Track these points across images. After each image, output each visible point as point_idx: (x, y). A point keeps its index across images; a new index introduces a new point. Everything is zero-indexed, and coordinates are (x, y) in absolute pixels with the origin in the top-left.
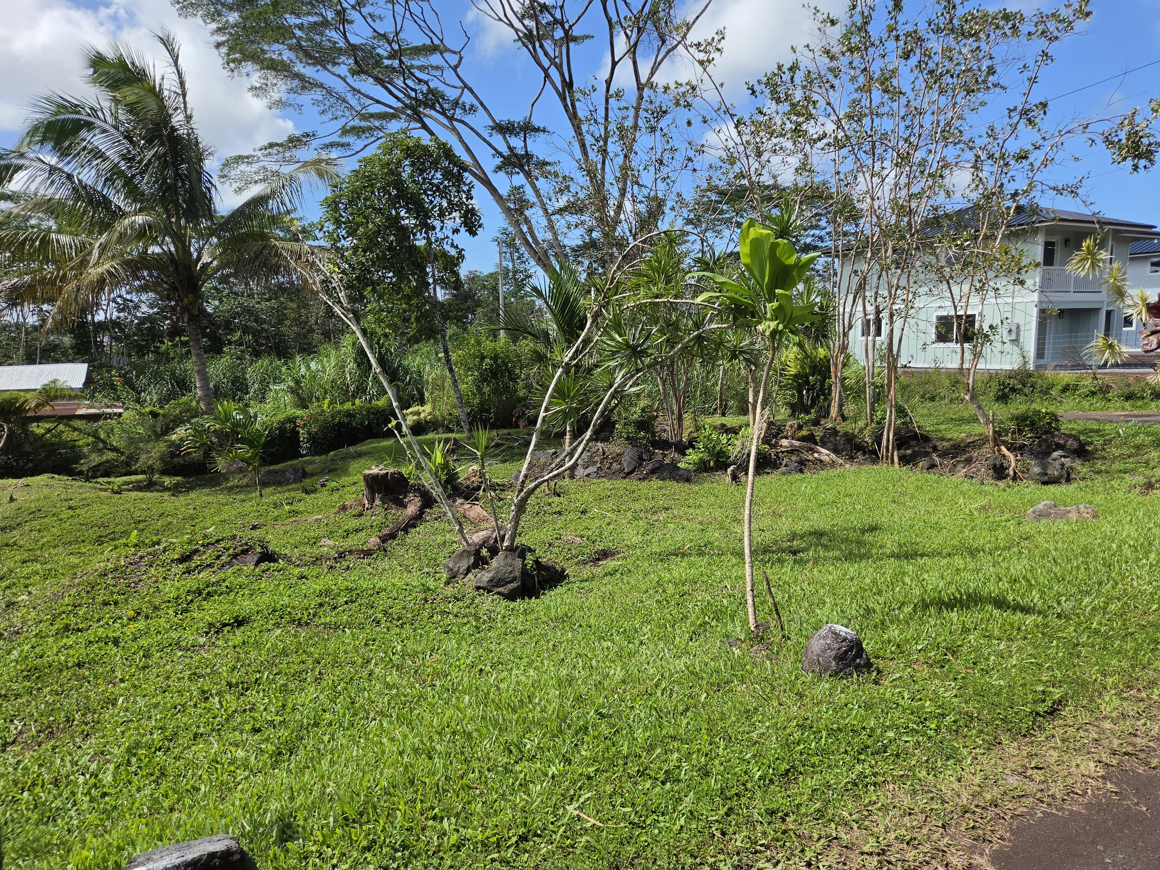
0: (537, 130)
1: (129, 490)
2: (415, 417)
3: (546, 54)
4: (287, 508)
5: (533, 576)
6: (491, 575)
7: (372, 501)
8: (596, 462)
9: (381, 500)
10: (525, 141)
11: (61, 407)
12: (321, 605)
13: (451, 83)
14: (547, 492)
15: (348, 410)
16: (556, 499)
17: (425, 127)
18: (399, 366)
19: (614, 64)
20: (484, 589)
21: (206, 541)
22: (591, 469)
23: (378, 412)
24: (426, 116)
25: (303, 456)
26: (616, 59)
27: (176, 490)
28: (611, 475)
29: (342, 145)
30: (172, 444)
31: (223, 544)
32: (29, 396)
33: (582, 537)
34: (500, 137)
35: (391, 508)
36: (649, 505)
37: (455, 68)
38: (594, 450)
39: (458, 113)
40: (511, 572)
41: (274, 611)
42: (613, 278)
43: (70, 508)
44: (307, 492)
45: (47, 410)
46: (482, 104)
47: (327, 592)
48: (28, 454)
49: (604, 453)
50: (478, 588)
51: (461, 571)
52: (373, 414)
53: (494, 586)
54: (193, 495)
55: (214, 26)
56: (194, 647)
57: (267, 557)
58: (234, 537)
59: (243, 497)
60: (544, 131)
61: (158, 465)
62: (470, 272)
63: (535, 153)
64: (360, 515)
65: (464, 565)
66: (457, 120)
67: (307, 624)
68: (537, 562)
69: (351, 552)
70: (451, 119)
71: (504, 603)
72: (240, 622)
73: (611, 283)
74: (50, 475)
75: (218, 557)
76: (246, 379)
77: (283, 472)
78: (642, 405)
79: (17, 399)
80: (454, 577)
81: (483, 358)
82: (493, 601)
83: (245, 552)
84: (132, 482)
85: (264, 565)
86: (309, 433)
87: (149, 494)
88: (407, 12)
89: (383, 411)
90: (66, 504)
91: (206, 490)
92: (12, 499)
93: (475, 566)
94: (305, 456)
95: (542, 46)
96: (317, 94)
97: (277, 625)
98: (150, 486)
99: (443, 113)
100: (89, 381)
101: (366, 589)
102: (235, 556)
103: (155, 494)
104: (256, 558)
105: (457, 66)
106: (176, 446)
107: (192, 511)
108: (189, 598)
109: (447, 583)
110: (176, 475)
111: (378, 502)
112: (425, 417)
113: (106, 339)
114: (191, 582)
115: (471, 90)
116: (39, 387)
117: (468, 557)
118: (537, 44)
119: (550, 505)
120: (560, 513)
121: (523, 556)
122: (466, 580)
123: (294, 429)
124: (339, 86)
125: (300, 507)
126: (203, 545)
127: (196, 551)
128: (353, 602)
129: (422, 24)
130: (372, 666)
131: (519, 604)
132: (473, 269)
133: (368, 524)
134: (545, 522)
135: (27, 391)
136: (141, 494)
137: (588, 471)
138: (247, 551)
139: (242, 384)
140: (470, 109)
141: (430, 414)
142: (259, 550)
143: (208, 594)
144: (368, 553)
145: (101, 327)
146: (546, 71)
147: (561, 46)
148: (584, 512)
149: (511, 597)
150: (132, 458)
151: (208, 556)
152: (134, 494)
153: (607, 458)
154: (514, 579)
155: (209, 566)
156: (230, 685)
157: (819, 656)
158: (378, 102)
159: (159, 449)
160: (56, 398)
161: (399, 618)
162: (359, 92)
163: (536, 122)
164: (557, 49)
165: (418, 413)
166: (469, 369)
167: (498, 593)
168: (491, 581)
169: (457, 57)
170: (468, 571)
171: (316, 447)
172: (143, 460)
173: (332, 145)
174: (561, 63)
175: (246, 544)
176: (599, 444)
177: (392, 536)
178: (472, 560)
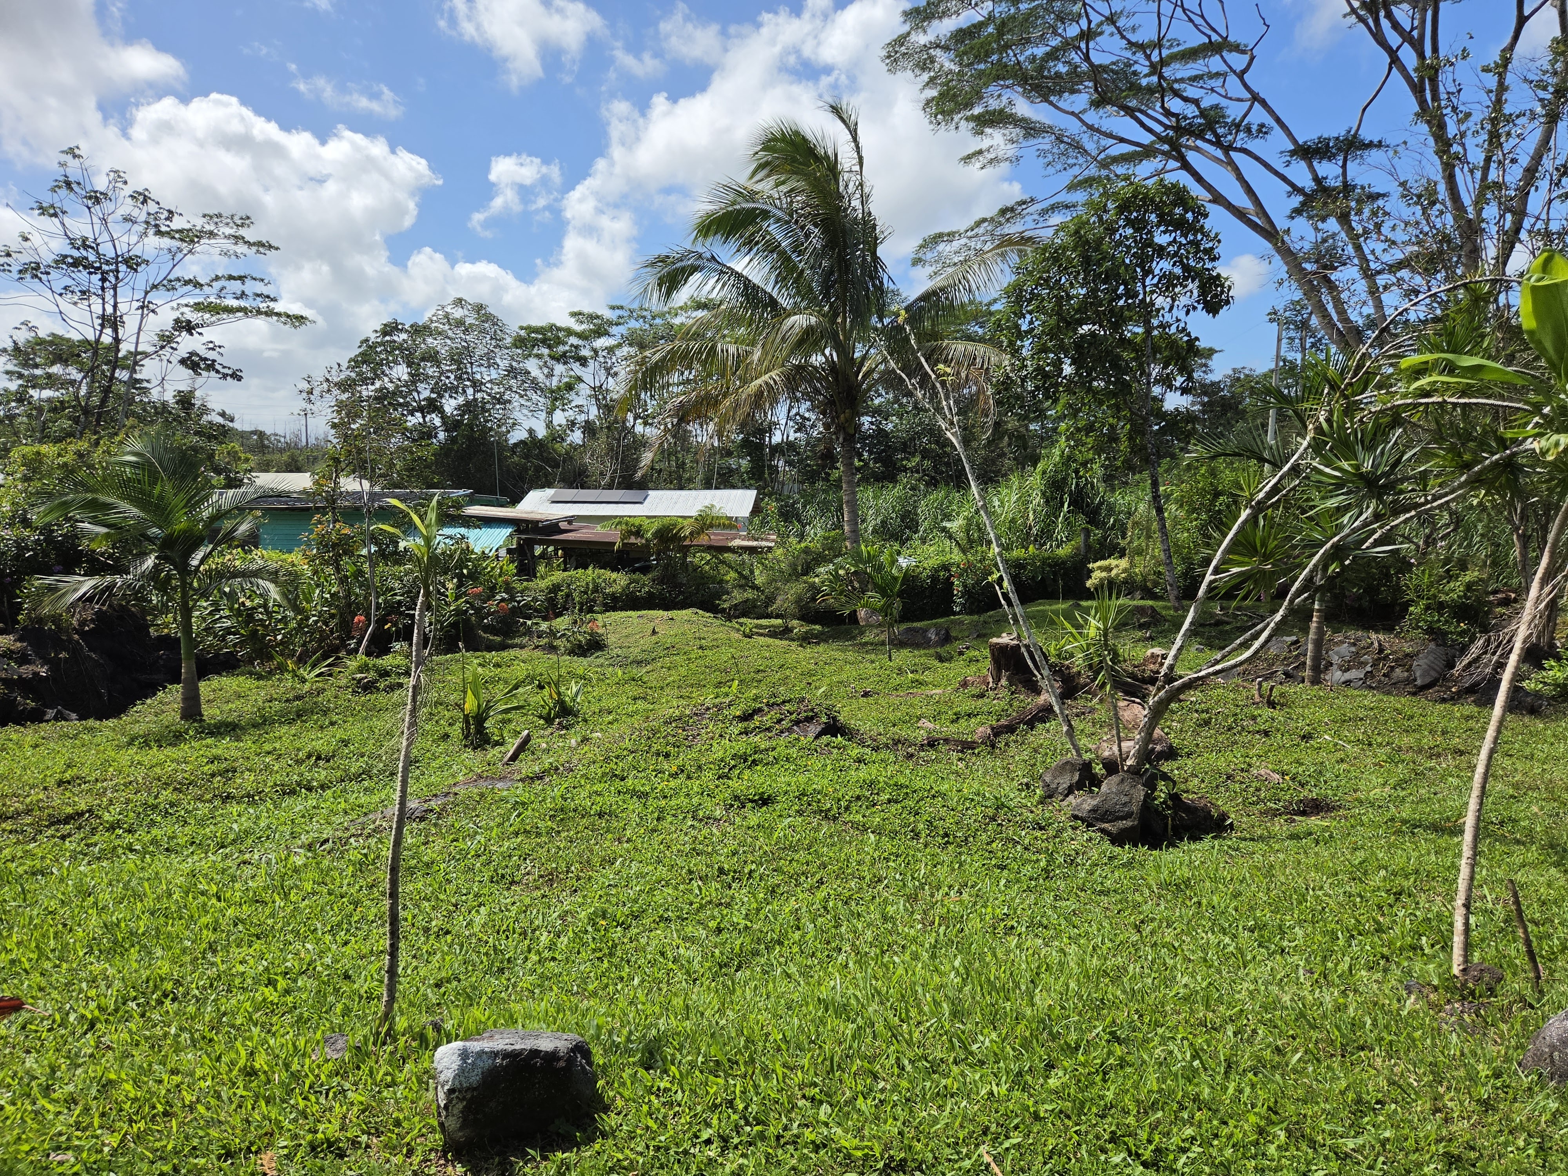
0: (1370, 145)
1: (761, 635)
2: (1104, 574)
3: (1396, 26)
4: (910, 675)
5: (1166, 817)
6: (1095, 802)
7: (997, 680)
8: (1365, 664)
9: (1008, 679)
10: (1344, 166)
11: (715, 537)
12: (858, 798)
13: (1234, 96)
14: (1257, 699)
15: (1018, 559)
16: (1267, 712)
17: (1186, 166)
18: (1101, 503)
19: (1522, 20)
20: (1083, 820)
21: (772, 701)
22: (1353, 674)
23: (1056, 564)
24: (1189, 148)
25: (955, 614)
26: (1526, 13)
27: (806, 640)
28: (1389, 686)
29: (1067, 207)
30: (812, 586)
31: (788, 707)
32: (686, 523)
33: (1283, 774)
34: (1303, 164)
35: (1020, 693)
36: (1427, 741)
37: (1241, 75)
38: (1363, 644)
39: (1241, 141)
40: (1125, 804)
41: (804, 795)
42: (1359, 367)
43: (701, 647)
44: (941, 659)
45: (703, 540)
46: (1278, 120)
47: (871, 784)
48: (681, 585)
49: (1381, 651)
50: (1076, 817)
51: (1060, 789)
52: (1050, 565)
53: (1097, 819)
54: (821, 648)
55: (925, 77)
56: (708, 819)
57: (834, 728)
58: (802, 700)
59: (873, 657)
60: (1380, 145)
61: (793, 608)
62: (1234, 370)
63: (1359, 181)
64: (982, 696)
65: (1065, 781)
66: (1236, 150)
67: (835, 819)
68: (1175, 798)
69: (946, 741)
70: (1227, 149)
71: (1107, 845)
72: (765, 801)
73: (1355, 374)
74: (695, 610)
75: (779, 721)
76: (917, 515)
77: (925, 631)
78: (1467, 579)
79: (675, 525)
80: (1050, 797)
81: (1217, 494)
82: (1090, 839)
83: (809, 719)
84: (766, 627)
85: (825, 739)
86: (965, 586)
87: (778, 642)
88: (1179, 10)
89: (1064, 563)
90: (698, 642)
91: (835, 645)
92: (654, 632)
93: (1079, 786)
94: (959, 613)
95: (1389, 16)
96: (1045, 142)
97: (800, 813)
98: (784, 633)
99: (1218, 143)
100: (757, 510)
101: (920, 789)
102: (797, 723)
103: (787, 642)
104: (819, 729)
105: (1244, 71)
106: (815, 590)
107: (812, 667)
108: (733, 763)
109: (1041, 802)
110: (815, 623)
111: (1004, 682)
112: (1117, 575)
113: (781, 463)
114: (741, 746)
115: (1264, 103)
116: (694, 513)
117: (1072, 772)
118: (1382, 14)
119: (1254, 718)
120: (1266, 734)
121: (1151, 785)
122: (1065, 803)
123: (949, 578)
124: (1073, 127)
125: (928, 676)
126: (768, 705)
127: (760, 710)
128: (896, 802)
129: (1198, 20)
130: (880, 887)
131: (1125, 853)
132: (1238, 366)
133: (985, 709)
134: (1236, 743)
135: (684, 517)
136: (770, 641)
137: (1348, 676)
138: (812, 718)
139: (912, 520)
140: (1259, 131)
141: (1125, 571)
142: (824, 719)
143: (754, 761)
144: (966, 746)
145: (777, 449)
146: (1393, 54)
147: (1425, 10)
148: (1306, 737)
149: (1117, 839)
150: (770, 600)
151: (767, 719)
152: (762, 640)
153: (1386, 658)
154: (1128, 816)
155: (768, 729)
156: (721, 871)
157: (1553, 1047)
158: (1122, 140)
159: (793, 590)
160: (711, 526)
161: (946, 835)
162: (1098, 131)
163: (1366, 135)
164: (1417, 16)
165: (1109, 569)
166: (1194, 510)
167: (1102, 831)
168: (1094, 810)
169: (1247, 58)
170: (1070, 791)
171: (972, 603)
172: (779, 603)
173: (1053, 208)
174: (1422, 36)
175: (812, 710)
176: (1373, 636)
177: (1011, 729)
178: (1076, 777)
